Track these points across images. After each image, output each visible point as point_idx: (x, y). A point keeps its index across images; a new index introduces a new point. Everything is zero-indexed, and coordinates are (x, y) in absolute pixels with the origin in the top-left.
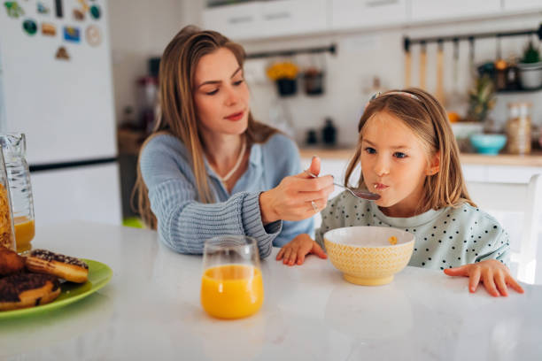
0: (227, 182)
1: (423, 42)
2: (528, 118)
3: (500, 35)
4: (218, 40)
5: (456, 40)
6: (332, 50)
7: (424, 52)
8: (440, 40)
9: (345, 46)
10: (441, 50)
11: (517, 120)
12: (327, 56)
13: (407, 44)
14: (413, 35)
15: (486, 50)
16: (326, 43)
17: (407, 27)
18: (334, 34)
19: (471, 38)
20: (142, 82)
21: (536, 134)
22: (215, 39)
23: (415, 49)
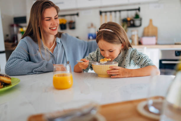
0: (51, 50)
1: (106, 12)
2: (137, 35)
3: (128, 10)
4: (52, 5)
5: (115, 11)
6: (77, 14)
7: (106, 15)
8: (111, 12)
9: (81, 13)
10: (111, 15)
11: (134, 35)
12: (76, 16)
13: (101, 13)
14: (103, 10)
15: (124, 15)
16: (75, 12)
17: (100, 7)
18: (78, 9)
19: (120, 11)
20: (12, 26)
21: (140, 40)
22: (51, 4)
23: (103, 14)
